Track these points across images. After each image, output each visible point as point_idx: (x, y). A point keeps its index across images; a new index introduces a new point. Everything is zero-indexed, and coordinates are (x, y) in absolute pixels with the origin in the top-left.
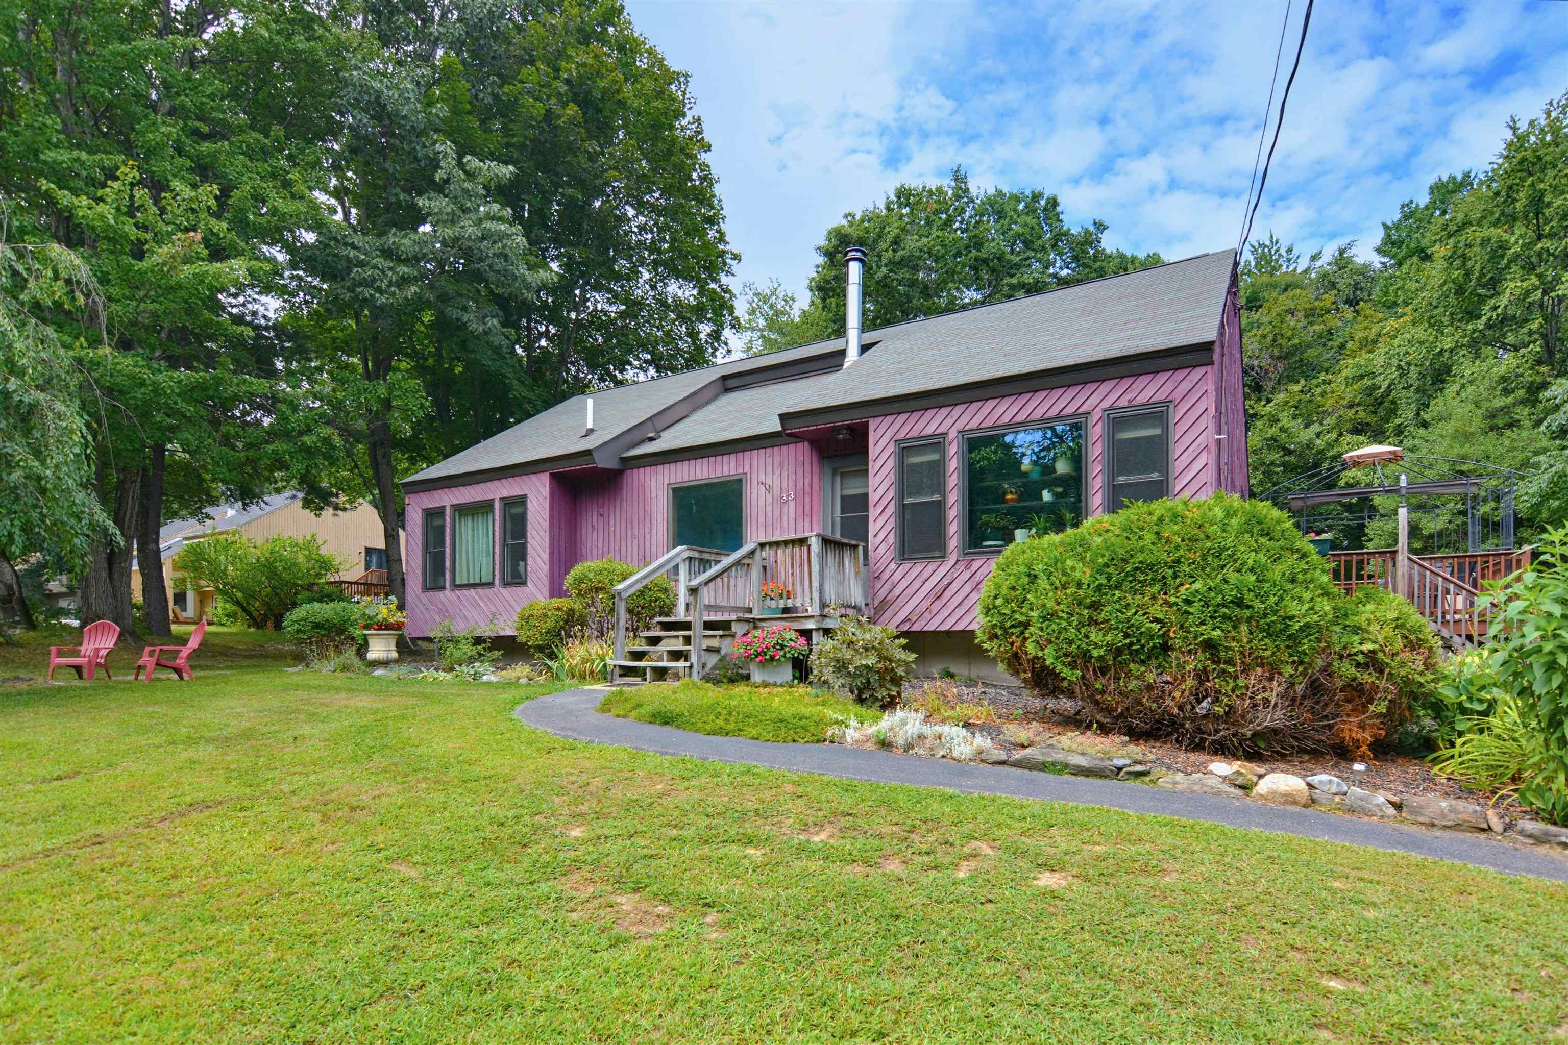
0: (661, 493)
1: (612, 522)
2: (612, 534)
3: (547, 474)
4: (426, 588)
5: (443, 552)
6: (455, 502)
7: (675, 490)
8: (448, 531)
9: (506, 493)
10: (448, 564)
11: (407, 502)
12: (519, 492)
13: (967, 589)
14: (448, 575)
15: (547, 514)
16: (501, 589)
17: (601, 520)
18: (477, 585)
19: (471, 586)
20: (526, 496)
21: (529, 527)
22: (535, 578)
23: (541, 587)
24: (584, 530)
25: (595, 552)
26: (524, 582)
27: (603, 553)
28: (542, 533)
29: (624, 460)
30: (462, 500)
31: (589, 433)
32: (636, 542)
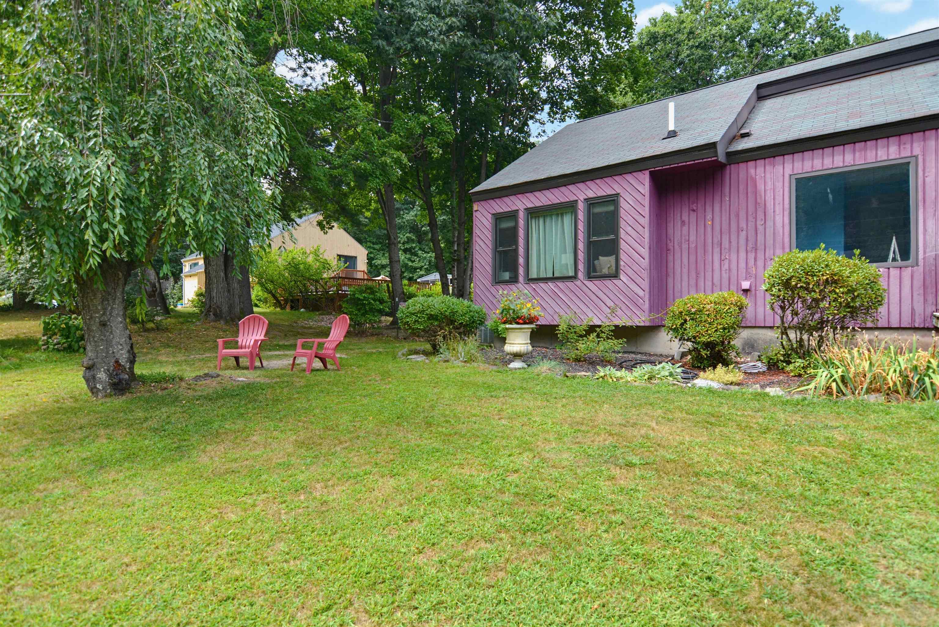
0: (779, 185)
1: (709, 217)
2: (709, 229)
3: (647, 172)
4: (497, 281)
5: (516, 251)
6: (530, 205)
7: (799, 181)
8: (521, 233)
9: (591, 194)
10: (521, 260)
11: (475, 207)
12: (610, 192)
14: (521, 271)
15: (646, 211)
16: (585, 282)
17: (693, 216)
18: (553, 279)
19: (546, 280)
20: (617, 195)
21: (622, 224)
22: (630, 272)
23: (639, 280)
24: (670, 225)
25: (685, 246)
26: (615, 275)
27: (696, 246)
28: (639, 229)
29: (729, 155)
30: (538, 204)
31: (672, 134)
32: (743, 234)
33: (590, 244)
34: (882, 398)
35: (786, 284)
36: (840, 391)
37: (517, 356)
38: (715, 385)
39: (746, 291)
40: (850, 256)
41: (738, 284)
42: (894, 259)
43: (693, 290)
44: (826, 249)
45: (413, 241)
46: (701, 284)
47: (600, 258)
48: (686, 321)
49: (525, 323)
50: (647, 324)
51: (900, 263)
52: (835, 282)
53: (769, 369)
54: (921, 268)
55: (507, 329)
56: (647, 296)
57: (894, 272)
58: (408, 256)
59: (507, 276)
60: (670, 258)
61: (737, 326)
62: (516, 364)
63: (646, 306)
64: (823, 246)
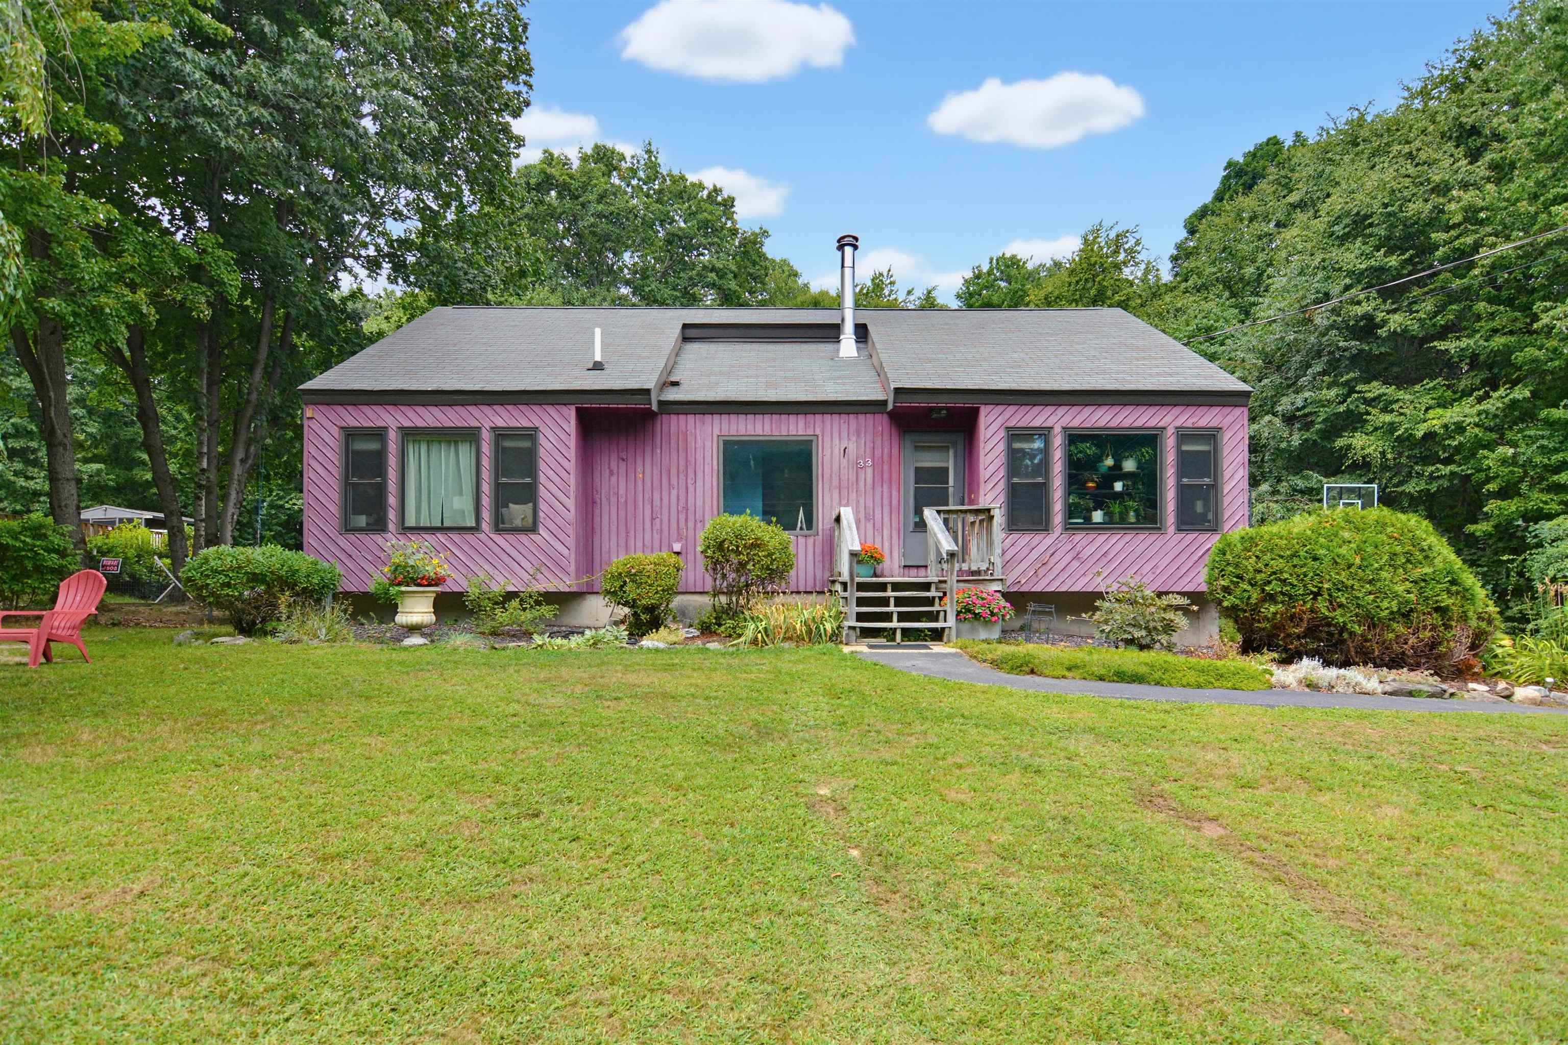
0: (708, 444)
1: (640, 469)
2: (640, 483)
3: (573, 408)
4: (348, 529)
5: (383, 486)
6: (407, 424)
7: (726, 444)
8: (392, 461)
9: (500, 423)
10: (392, 500)
11: (308, 413)
12: (526, 423)
13: (1069, 557)
14: (392, 515)
15: (572, 453)
16: (492, 536)
17: (623, 465)
18: (442, 529)
19: (432, 530)
20: (536, 429)
21: (542, 466)
22: (552, 526)
23: (562, 536)
24: (597, 474)
25: (613, 499)
26: (533, 529)
27: (626, 502)
28: (564, 474)
29: (661, 403)
30: (420, 423)
31: (598, 366)
32: (674, 493)
33: (498, 487)
34: (793, 645)
35: (720, 546)
36: (764, 641)
37: (413, 629)
38: (661, 645)
39: (678, 553)
40: (769, 523)
41: (670, 548)
42: (801, 529)
43: (622, 551)
44: (751, 515)
45: (29, 434)
46: (631, 543)
47: (511, 505)
48: (625, 582)
49: (429, 585)
50: (574, 589)
51: (806, 532)
52: (759, 546)
53: (702, 633)
54: (820, 537)
55: (403, 593)
56: (573, 556)
57: (801, 540)
58: (18, 466)
59: (362, 521)
60: (597, 511)
61: (671, 591)
62: (415, 640)
63: (572, 568)
64: (748, 511)
